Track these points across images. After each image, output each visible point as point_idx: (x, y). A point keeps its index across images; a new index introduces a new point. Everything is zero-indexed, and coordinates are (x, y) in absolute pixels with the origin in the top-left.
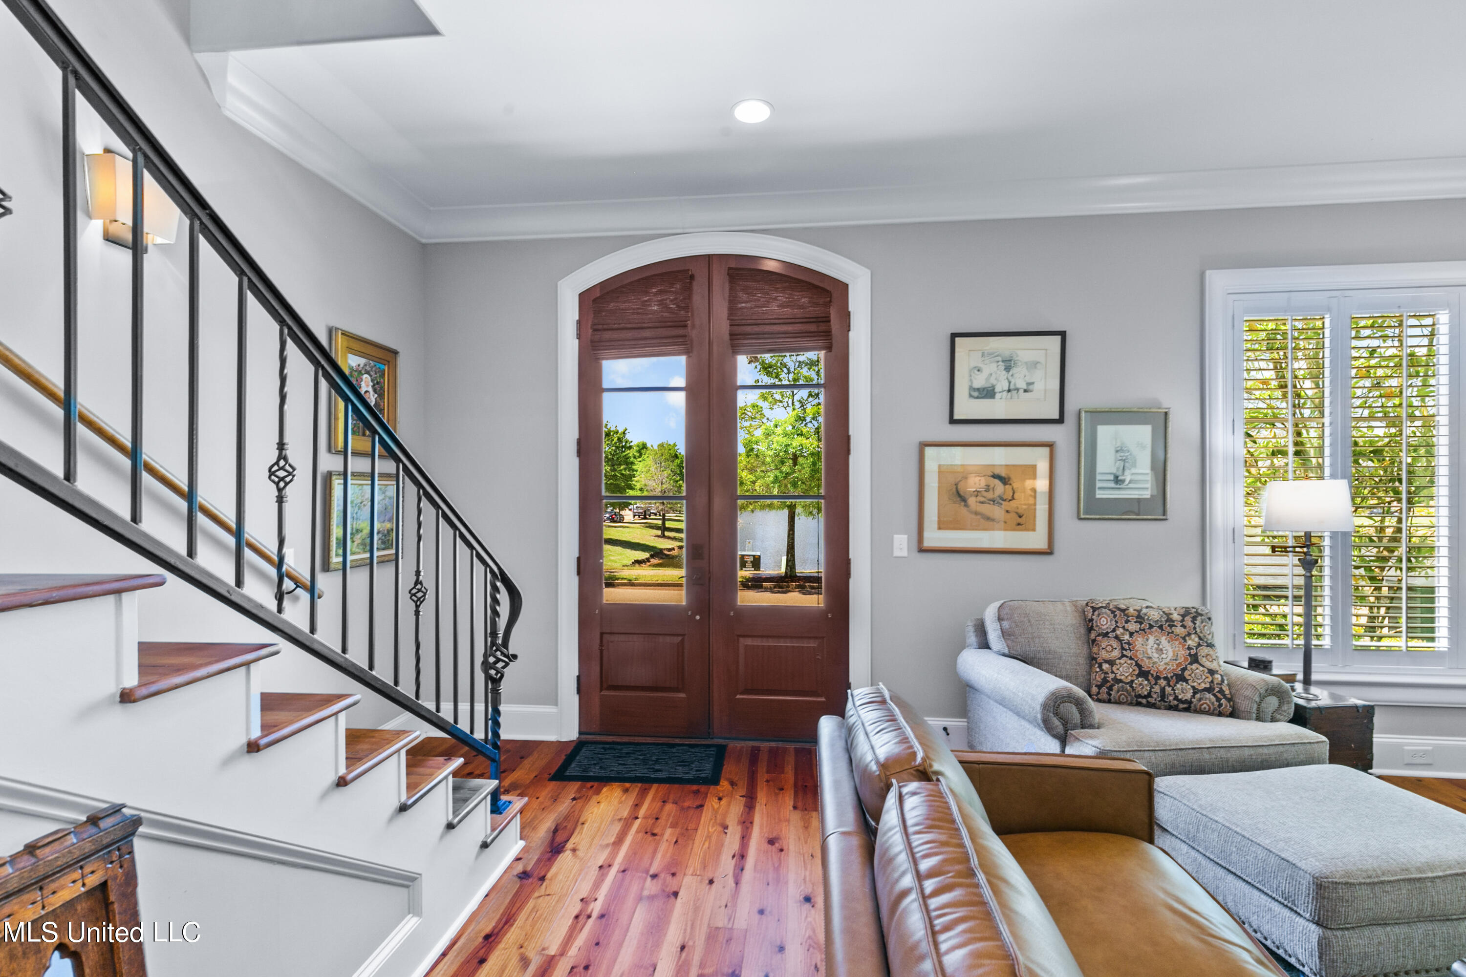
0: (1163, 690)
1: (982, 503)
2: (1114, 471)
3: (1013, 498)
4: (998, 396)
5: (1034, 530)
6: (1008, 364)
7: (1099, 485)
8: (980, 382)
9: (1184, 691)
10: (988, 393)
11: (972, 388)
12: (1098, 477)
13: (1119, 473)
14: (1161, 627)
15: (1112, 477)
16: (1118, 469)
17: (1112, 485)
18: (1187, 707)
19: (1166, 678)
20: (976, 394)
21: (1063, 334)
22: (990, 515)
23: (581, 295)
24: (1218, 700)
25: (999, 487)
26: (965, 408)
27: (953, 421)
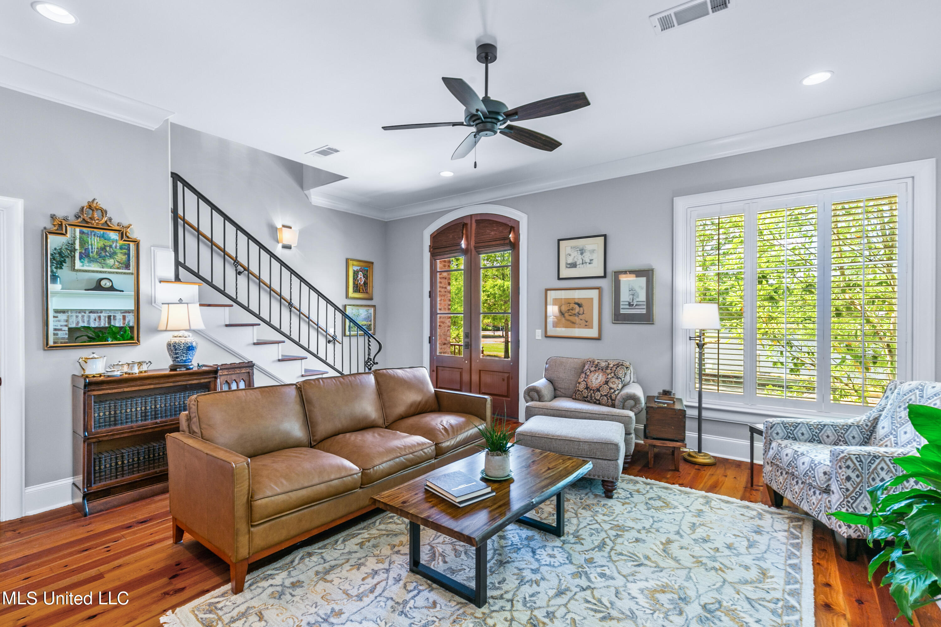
0: (591, 395)
1: (570, 315)
2: (628, 300)
3: (583, 313)
4: (578, 266)
5: (592, 328)
6: (582, 252)
7: (621, 307)
8: (570, 261)
9: (598, 395)
10: (573, 265)
11: (567, 264)
12: (621, 303)
13: (631, 301)
14: (602, 370)
15: (627, 303)
16: (630, 299)
17: (628, 307)
18: (598, 402)
19: (593, 390)
20: (569, 266)
21: (605, 236)
22: (574, 321)
23: (431, 235)
24: (608, 399)
25: (577, 308)
26: (565, 273)
27: (559, 279)
